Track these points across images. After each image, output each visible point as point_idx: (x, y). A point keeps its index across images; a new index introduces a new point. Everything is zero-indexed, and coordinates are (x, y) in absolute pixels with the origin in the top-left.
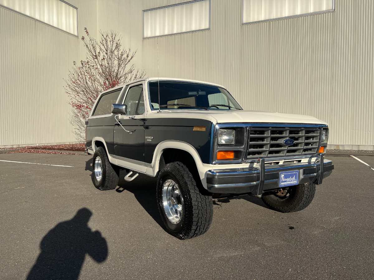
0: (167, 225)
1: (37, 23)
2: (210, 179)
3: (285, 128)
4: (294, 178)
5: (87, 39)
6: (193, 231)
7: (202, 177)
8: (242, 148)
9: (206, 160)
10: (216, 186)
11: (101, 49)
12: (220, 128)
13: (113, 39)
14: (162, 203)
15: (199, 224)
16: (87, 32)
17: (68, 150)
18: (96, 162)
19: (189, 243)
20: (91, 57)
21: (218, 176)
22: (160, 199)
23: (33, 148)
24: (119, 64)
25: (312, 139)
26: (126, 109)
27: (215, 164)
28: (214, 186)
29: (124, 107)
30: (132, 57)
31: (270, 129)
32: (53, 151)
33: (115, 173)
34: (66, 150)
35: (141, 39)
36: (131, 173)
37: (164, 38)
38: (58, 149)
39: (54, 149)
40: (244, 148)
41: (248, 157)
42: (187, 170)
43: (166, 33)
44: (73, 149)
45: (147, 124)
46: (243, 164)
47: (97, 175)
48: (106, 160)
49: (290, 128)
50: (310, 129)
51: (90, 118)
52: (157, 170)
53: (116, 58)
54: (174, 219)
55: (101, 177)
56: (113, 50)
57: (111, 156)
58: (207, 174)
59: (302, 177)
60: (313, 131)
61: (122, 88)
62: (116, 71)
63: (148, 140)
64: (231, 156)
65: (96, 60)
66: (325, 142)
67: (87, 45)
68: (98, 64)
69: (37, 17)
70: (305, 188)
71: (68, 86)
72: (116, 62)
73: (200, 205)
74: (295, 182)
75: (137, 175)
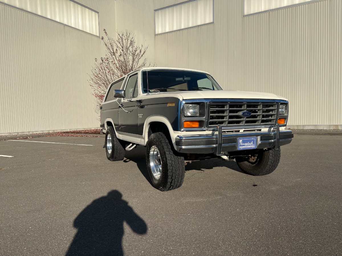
0: (153, 181)
1: (66, 28)
2: (179, 142)
3: (243, 102)
4: (252, 143)
5: (106, 38)
6: (169, 183)
7: (174, 141)
8: (203, 118)
9: (176, 128)
10: (183, 147)
11: (118, 47)
12: (185, 103)
13: (128, 37)
14: (149, 164)
15: (173, 178)
16: (106, 33)
17: (92, 133)
18: (108, 138)
19: (167, 194)
20: (109, 54)
21: (185, 139)
22: (149, 162)
23: (64, 133)
24: (133, 59)
25: (271, 112)
26: (124, 93)
27: (183, 131)
28: (182, 148)
29: (123, 92)
30: (144, 52)
31: (229, 104)
32: (80, 134)
33: (122, 147)
34: (91, 133)
35: (153, 36)
36: (131, 144)
37: (173, 33)
38: (84, 133)
39: (81, 133)
40: (206, 119)
41: (209, 126)
42: (165, 137)
43: (175, 29)
44: (96, 132)
45: (142, 104)
46: (206, 131)
47: (109, 149)
48: (115, 136)
49: (247, 102)
50: (268, 104)
51: (103, 104)
52: (147, 140)
53: (130, 54)
54: (157, 175)
55: (111, 150)
56: (128, 47)
57: (117, 132)
58: (176, 139)
59: (259, 142)
60: (272, 106)
61: (125, 77)
62: (131, 65)
63: (139, 117)
64: (197, 125)
65: (114, 56)
66: (286, 115)
67: (106, 44)
68: (115, 60)
69: (65, 22)
70: (269, 154)
71: (91, 79)
72: (131, 58)
73: (173, 163)
74: (252, 146)
75: (135, 145)
